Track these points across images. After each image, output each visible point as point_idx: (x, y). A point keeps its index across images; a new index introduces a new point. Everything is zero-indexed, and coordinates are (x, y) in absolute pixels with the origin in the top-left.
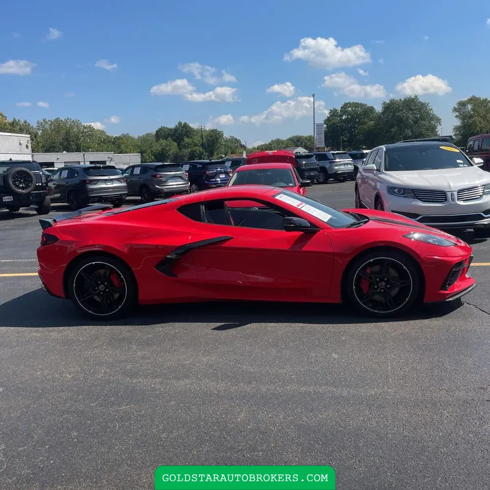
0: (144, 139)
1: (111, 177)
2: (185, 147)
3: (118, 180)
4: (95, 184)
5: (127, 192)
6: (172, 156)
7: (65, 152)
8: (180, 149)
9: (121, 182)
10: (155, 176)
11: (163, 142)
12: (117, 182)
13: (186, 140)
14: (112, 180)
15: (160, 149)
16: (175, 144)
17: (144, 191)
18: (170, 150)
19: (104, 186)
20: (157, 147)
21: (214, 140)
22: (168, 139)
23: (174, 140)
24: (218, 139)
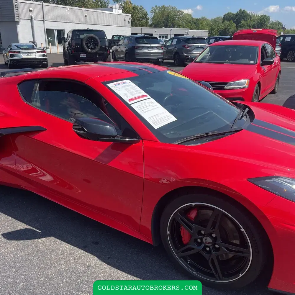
0: (215, 21)
1: (152, 45)
2: (241, 27)
3: (157, 47)
4: (141, 49)
5: (162, 57)
6: (231, 33)
7: (163, 28)
8: (237, 29)
9: (159, 49)
10: (184, 46)
11: (227, 23)
12: (156, 49)
13: (243, 22)
14: (153, 47)
15: (224, 28)
16: (235, 25)
17: (177, 57)
18: (230, 29)
19: (146, 51)
20: (222, 27)
21: (262, 22)
22: (231, 21)
23: (234, 22)
24: (265, 22)
